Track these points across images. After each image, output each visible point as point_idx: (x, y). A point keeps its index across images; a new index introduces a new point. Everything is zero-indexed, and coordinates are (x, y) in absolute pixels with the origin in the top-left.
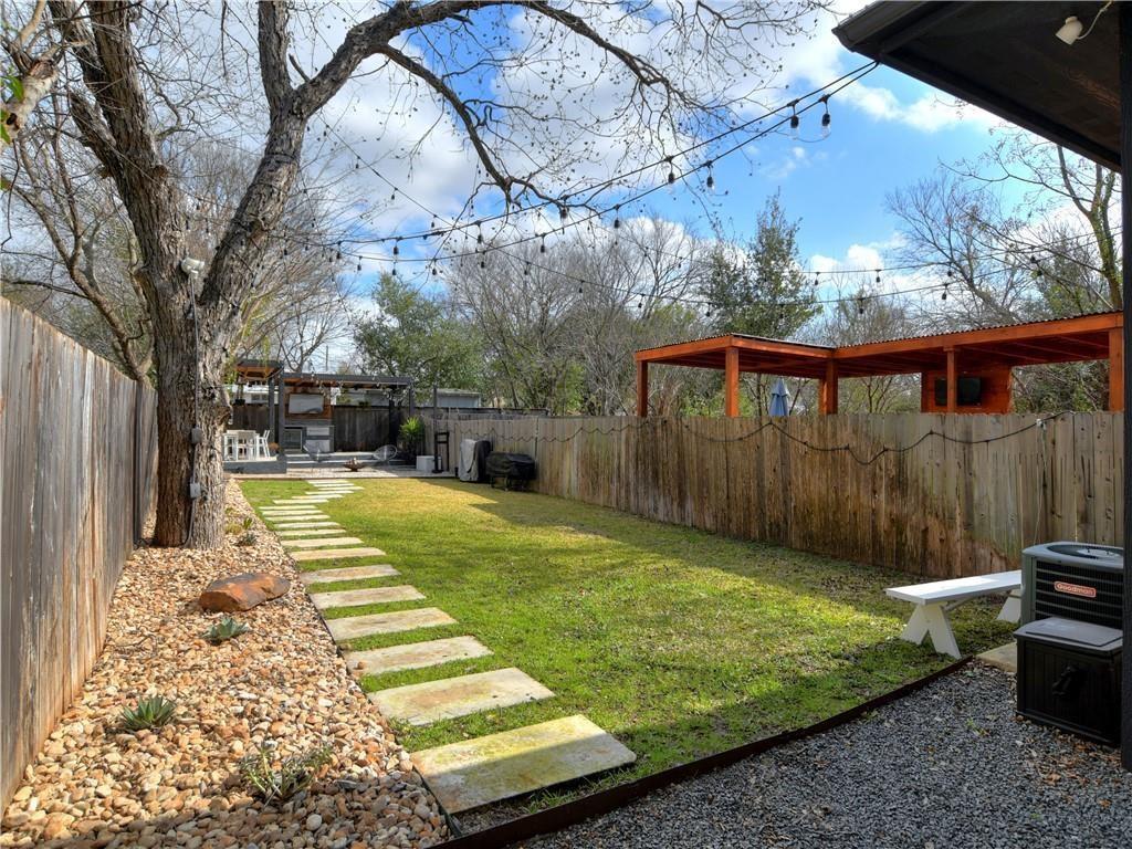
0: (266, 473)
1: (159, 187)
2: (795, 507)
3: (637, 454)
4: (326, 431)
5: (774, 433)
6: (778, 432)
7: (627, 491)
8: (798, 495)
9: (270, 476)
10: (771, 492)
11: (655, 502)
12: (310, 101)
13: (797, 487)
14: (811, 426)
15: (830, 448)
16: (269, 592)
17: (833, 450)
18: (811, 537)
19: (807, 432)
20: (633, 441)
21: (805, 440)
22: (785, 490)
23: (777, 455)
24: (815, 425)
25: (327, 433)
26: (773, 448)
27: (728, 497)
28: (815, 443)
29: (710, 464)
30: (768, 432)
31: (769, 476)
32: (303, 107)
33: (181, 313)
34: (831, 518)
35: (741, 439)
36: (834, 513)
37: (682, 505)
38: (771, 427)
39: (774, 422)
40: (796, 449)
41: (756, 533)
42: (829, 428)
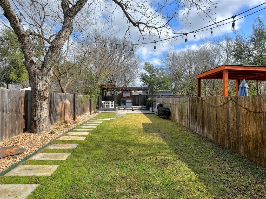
0: (111, 111)
1: (24, 40)
2: (242, 137)
3: (192, 110)
4: (130, 101)
5: (233, 104)
6: (235, 103)
7: (189, 122)
8: (244, 132)
9: (112, 112)
10: (232, 129)
11: (196, 127)
12: (72, 11)
13: (243, 128)
14: (249, 101)
15: (258, 111)
16: (12, 153)
17: (259, 113)
18: (249, 153)
19: (247, 103)
20: (191, 105)
21: (246, 107)
22: (238, 129)
23: (234, 113)
24: (251, 100)
25: (131, 102)
26: (233, 110)
27: (217, 128)
28: (251, 108)
29: (211, 115)
30: (230, 103)
31: (231, 122)
32: (70, 13)
33: (33, 72)
34: (259, 145)
35: (221, 106)
36: (260, 144)
37: (203, 129)
38: (232, 101)
39: (233, 99)
40: (242, 111)
41: (227, 145)
42: (257, 102)
